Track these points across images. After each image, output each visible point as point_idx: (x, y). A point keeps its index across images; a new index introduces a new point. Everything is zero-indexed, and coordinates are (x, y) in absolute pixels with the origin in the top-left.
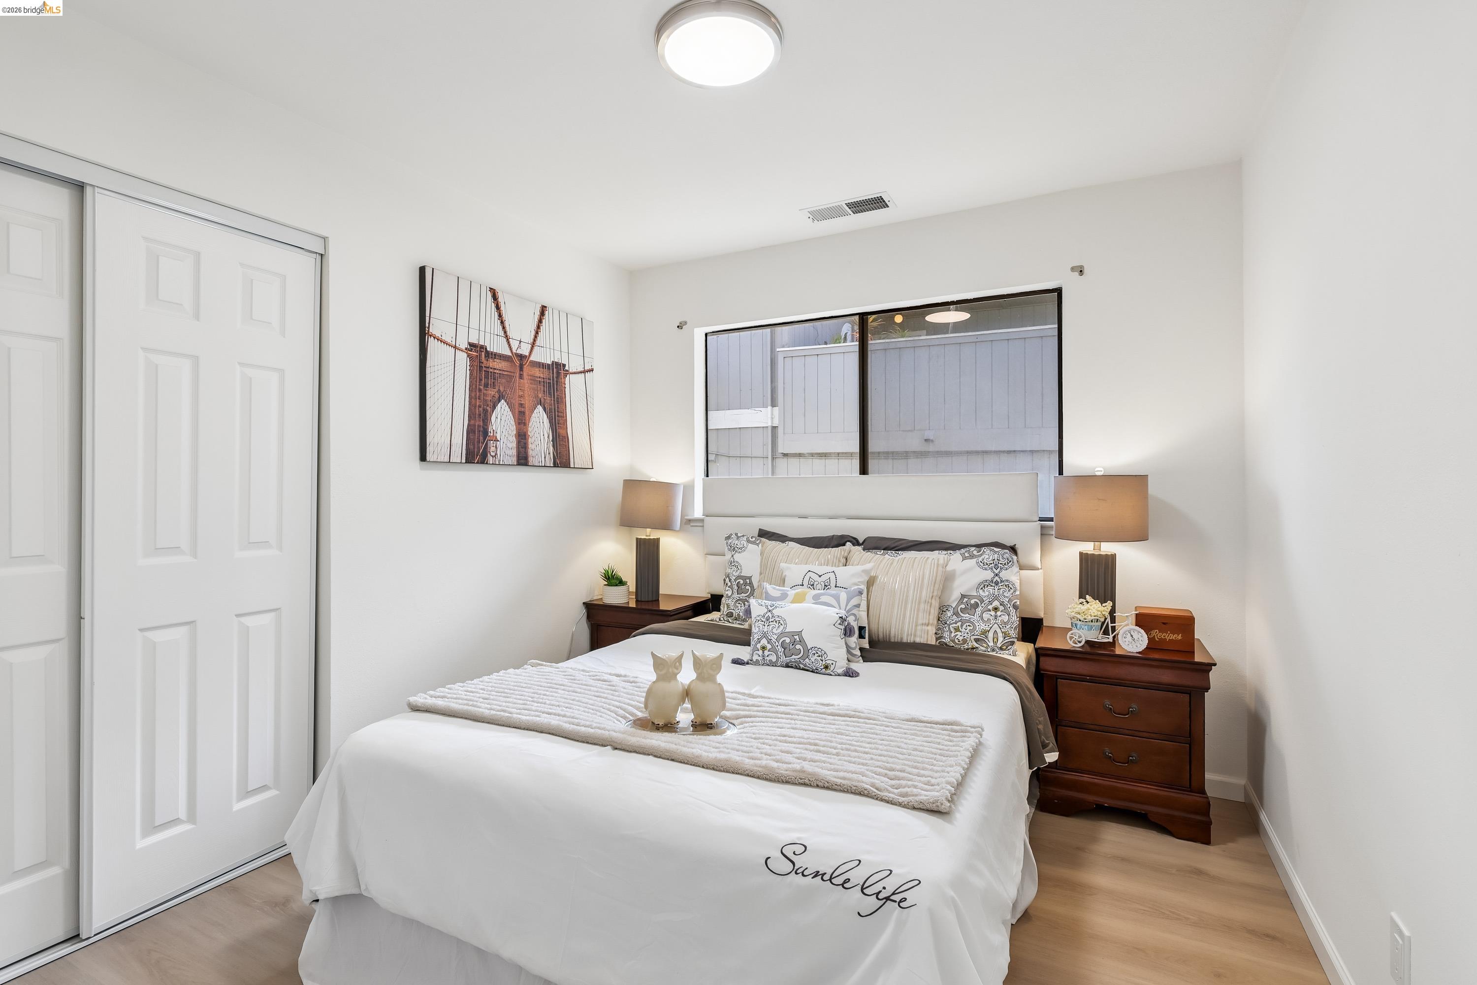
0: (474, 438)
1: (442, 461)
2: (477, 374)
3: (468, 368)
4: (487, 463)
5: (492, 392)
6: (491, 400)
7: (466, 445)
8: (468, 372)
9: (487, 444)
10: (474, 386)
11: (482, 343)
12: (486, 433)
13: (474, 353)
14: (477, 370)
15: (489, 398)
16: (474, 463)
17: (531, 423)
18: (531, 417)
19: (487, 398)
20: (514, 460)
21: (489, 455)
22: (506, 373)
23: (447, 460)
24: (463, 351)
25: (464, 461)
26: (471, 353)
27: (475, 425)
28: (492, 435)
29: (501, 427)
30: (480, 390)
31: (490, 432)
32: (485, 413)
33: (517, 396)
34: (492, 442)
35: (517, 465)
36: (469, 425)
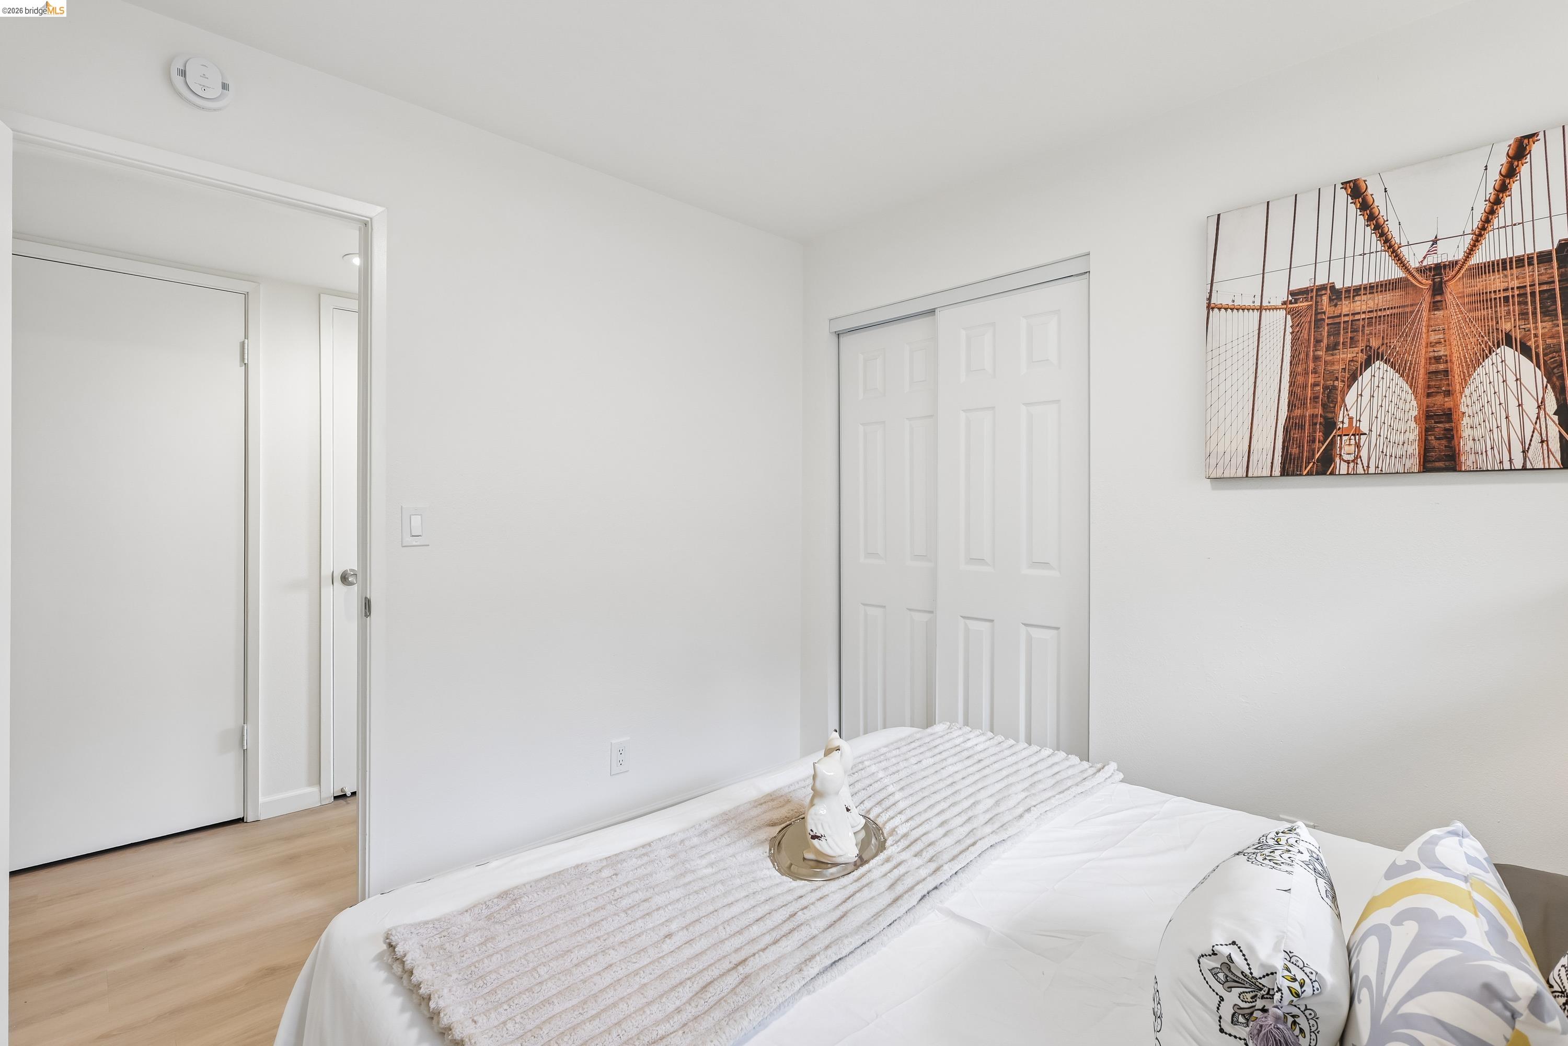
0: (1302, 438)
1: (1232, 476)
2: (1309, 335)
3: (1289, 330)
4: (1332, 474)
5: (1346, 355)
6: (1344, 369)
7: (1283, 449)
8: (1289, 337)
9: (1333, 442)
10: (1302, 356)
11: (1321, 280)
12: (1330, 425)
13: (1301, 304)
14: (1310, 328)
15: (1338, 367)
16: (1301, 475)
17: (1473, 387)
18: (1470, 376)
19: (1336, 367)
20: (1413, 463)
21: (1337, 460)
22: (1388, 312)
23: (1241, 472)
24: (1280, 309)
25: (1277, 471)
26: (1297, 305)
27: (1303, 416)
28: (1346, 425)
29: (1371, 410)
30: (1316, 359)
31: (1343, 422)
32: (1329, 393)
33: (1424, 344)
34: (1344, 438)
35: (1418, 472)
36: (1289, 418)
